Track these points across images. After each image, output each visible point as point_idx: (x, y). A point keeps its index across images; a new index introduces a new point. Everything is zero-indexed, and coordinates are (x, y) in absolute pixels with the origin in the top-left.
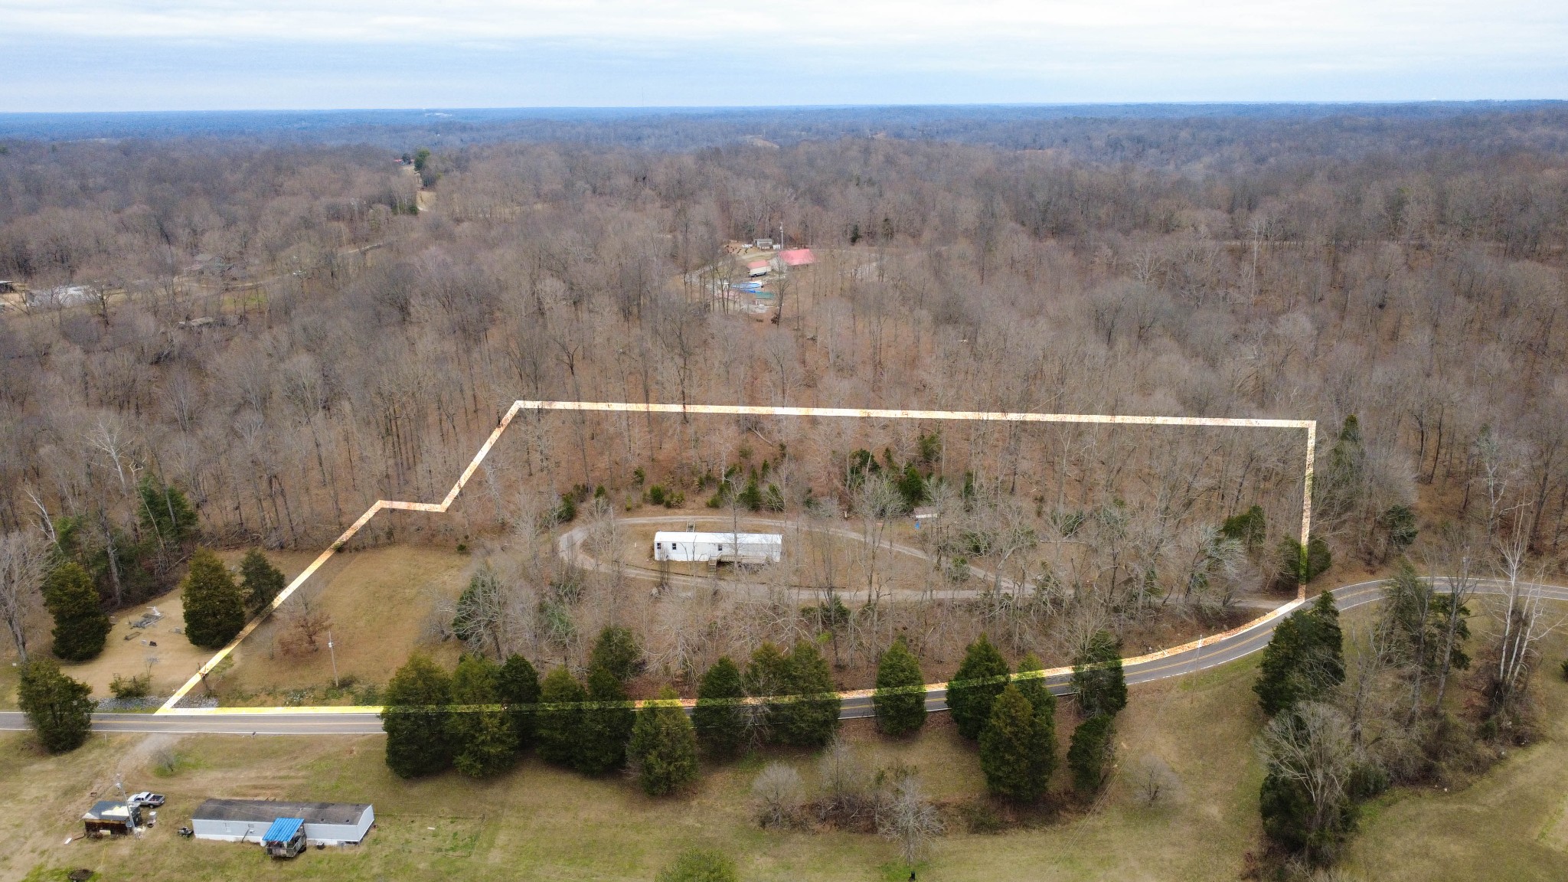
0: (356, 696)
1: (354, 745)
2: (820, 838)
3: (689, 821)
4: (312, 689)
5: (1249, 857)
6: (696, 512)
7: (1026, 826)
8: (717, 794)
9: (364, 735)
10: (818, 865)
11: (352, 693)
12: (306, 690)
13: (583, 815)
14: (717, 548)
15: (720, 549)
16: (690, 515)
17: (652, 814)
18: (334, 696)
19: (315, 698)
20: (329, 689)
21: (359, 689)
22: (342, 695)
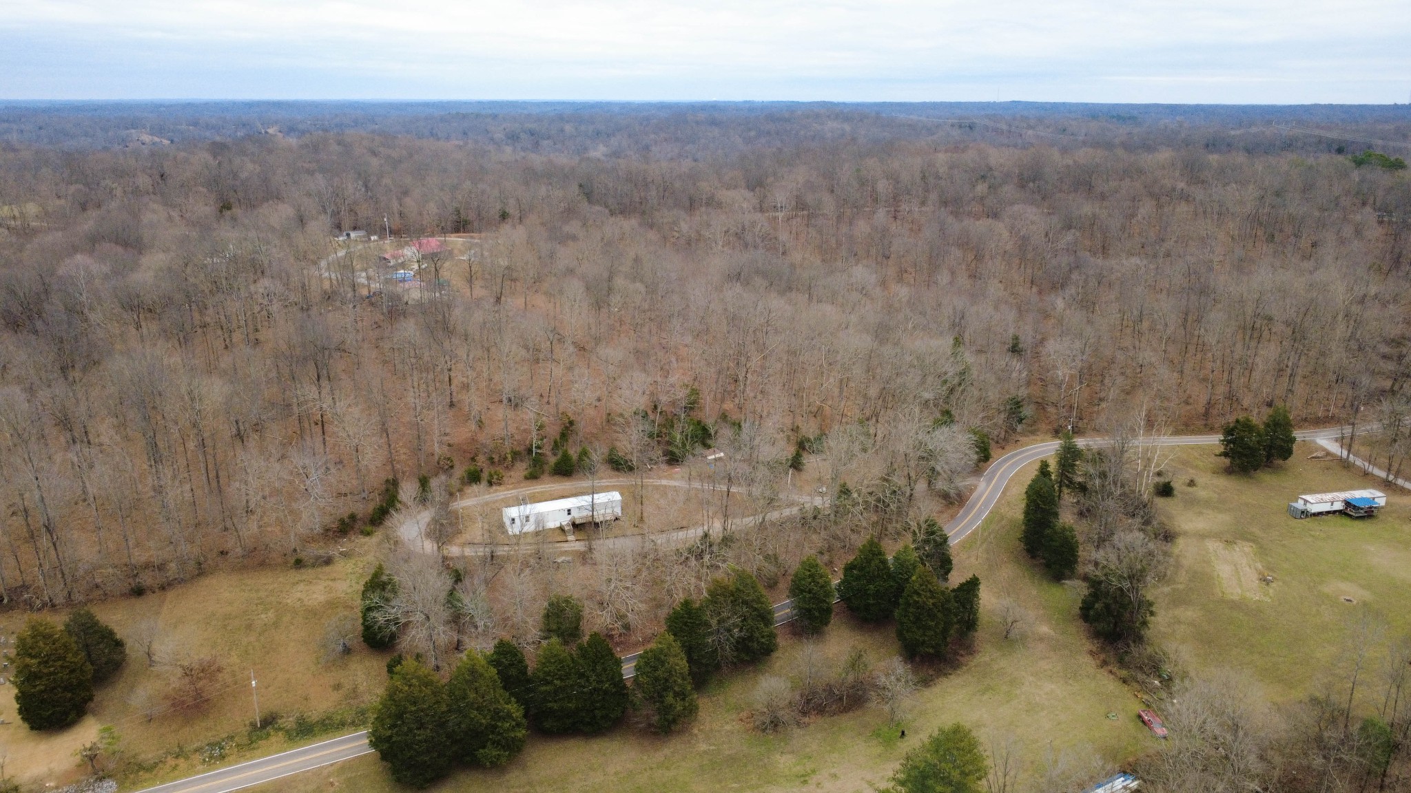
0: (287, 731)
1: (329, 776)
2: (812, 727)
3: (703, 747)
4: (231, 738)
5: (1091, 653)
6: (516, 485)
7: (945, 675)
8: (708, 719)
9: (332, 765)
10: (828, 748)
11: (280, 729)
12: (223, 740)
13: (611, 769)
14: (566, 512)
15: (569, 514)
16: (512, 489)
17: (667, 751)
18: (261, 738)
19: (238, 745)
20: (251, 732)
21: (289, 722)
22: (268, 735)
